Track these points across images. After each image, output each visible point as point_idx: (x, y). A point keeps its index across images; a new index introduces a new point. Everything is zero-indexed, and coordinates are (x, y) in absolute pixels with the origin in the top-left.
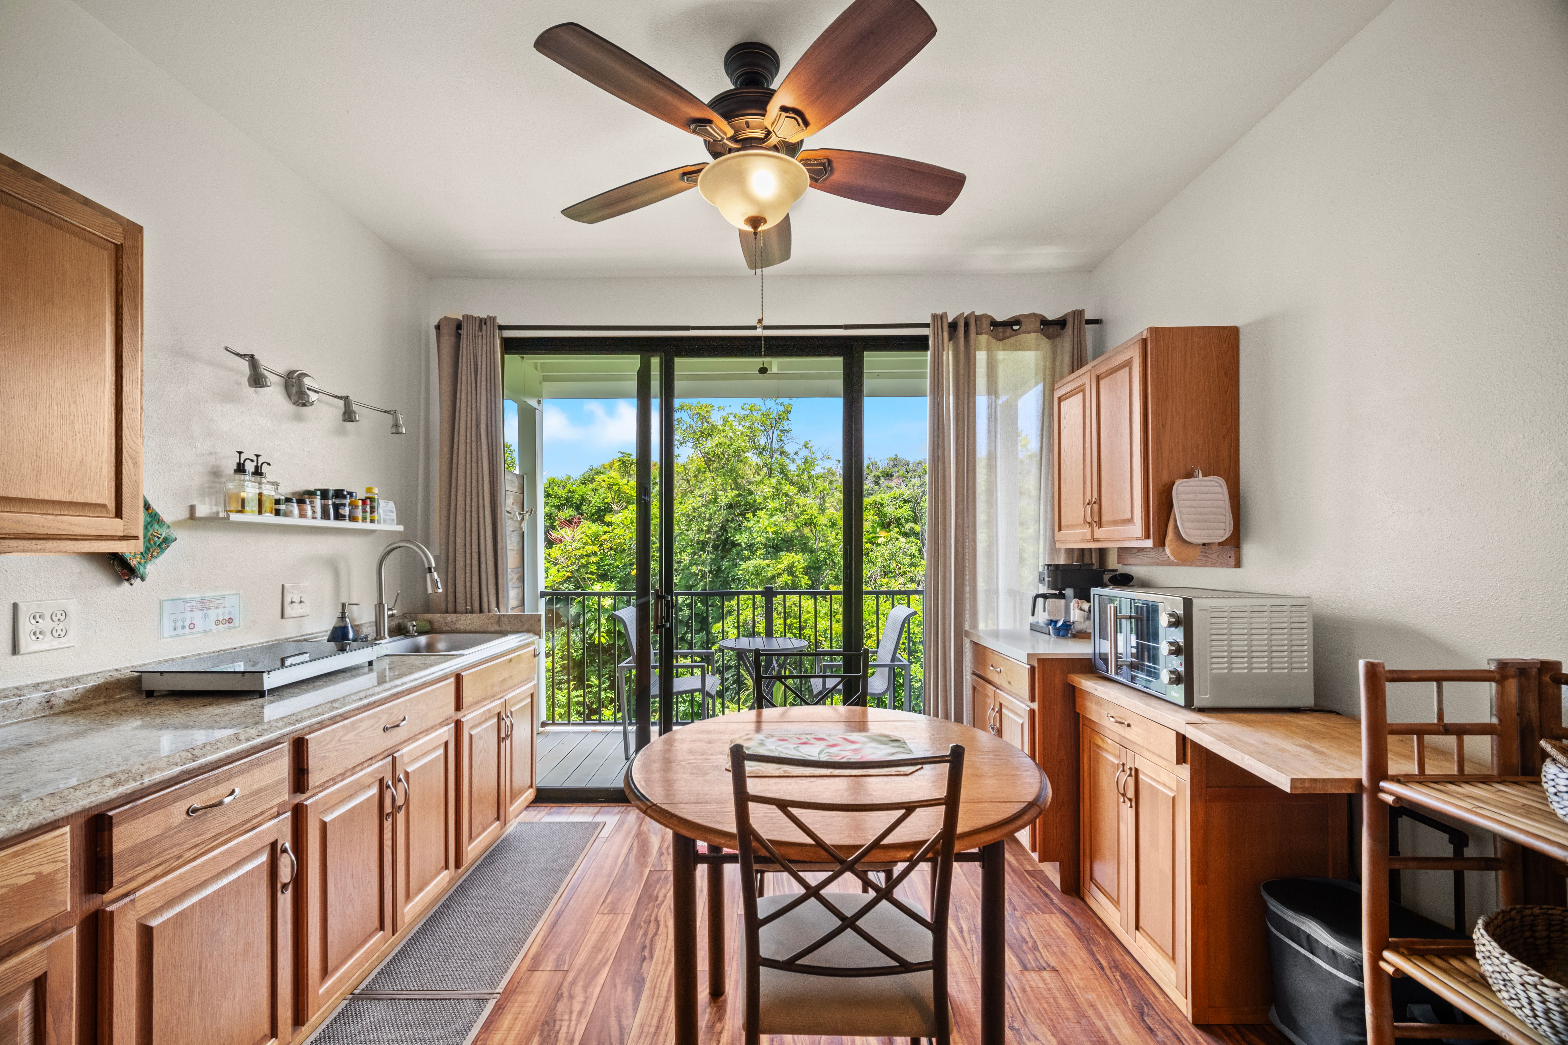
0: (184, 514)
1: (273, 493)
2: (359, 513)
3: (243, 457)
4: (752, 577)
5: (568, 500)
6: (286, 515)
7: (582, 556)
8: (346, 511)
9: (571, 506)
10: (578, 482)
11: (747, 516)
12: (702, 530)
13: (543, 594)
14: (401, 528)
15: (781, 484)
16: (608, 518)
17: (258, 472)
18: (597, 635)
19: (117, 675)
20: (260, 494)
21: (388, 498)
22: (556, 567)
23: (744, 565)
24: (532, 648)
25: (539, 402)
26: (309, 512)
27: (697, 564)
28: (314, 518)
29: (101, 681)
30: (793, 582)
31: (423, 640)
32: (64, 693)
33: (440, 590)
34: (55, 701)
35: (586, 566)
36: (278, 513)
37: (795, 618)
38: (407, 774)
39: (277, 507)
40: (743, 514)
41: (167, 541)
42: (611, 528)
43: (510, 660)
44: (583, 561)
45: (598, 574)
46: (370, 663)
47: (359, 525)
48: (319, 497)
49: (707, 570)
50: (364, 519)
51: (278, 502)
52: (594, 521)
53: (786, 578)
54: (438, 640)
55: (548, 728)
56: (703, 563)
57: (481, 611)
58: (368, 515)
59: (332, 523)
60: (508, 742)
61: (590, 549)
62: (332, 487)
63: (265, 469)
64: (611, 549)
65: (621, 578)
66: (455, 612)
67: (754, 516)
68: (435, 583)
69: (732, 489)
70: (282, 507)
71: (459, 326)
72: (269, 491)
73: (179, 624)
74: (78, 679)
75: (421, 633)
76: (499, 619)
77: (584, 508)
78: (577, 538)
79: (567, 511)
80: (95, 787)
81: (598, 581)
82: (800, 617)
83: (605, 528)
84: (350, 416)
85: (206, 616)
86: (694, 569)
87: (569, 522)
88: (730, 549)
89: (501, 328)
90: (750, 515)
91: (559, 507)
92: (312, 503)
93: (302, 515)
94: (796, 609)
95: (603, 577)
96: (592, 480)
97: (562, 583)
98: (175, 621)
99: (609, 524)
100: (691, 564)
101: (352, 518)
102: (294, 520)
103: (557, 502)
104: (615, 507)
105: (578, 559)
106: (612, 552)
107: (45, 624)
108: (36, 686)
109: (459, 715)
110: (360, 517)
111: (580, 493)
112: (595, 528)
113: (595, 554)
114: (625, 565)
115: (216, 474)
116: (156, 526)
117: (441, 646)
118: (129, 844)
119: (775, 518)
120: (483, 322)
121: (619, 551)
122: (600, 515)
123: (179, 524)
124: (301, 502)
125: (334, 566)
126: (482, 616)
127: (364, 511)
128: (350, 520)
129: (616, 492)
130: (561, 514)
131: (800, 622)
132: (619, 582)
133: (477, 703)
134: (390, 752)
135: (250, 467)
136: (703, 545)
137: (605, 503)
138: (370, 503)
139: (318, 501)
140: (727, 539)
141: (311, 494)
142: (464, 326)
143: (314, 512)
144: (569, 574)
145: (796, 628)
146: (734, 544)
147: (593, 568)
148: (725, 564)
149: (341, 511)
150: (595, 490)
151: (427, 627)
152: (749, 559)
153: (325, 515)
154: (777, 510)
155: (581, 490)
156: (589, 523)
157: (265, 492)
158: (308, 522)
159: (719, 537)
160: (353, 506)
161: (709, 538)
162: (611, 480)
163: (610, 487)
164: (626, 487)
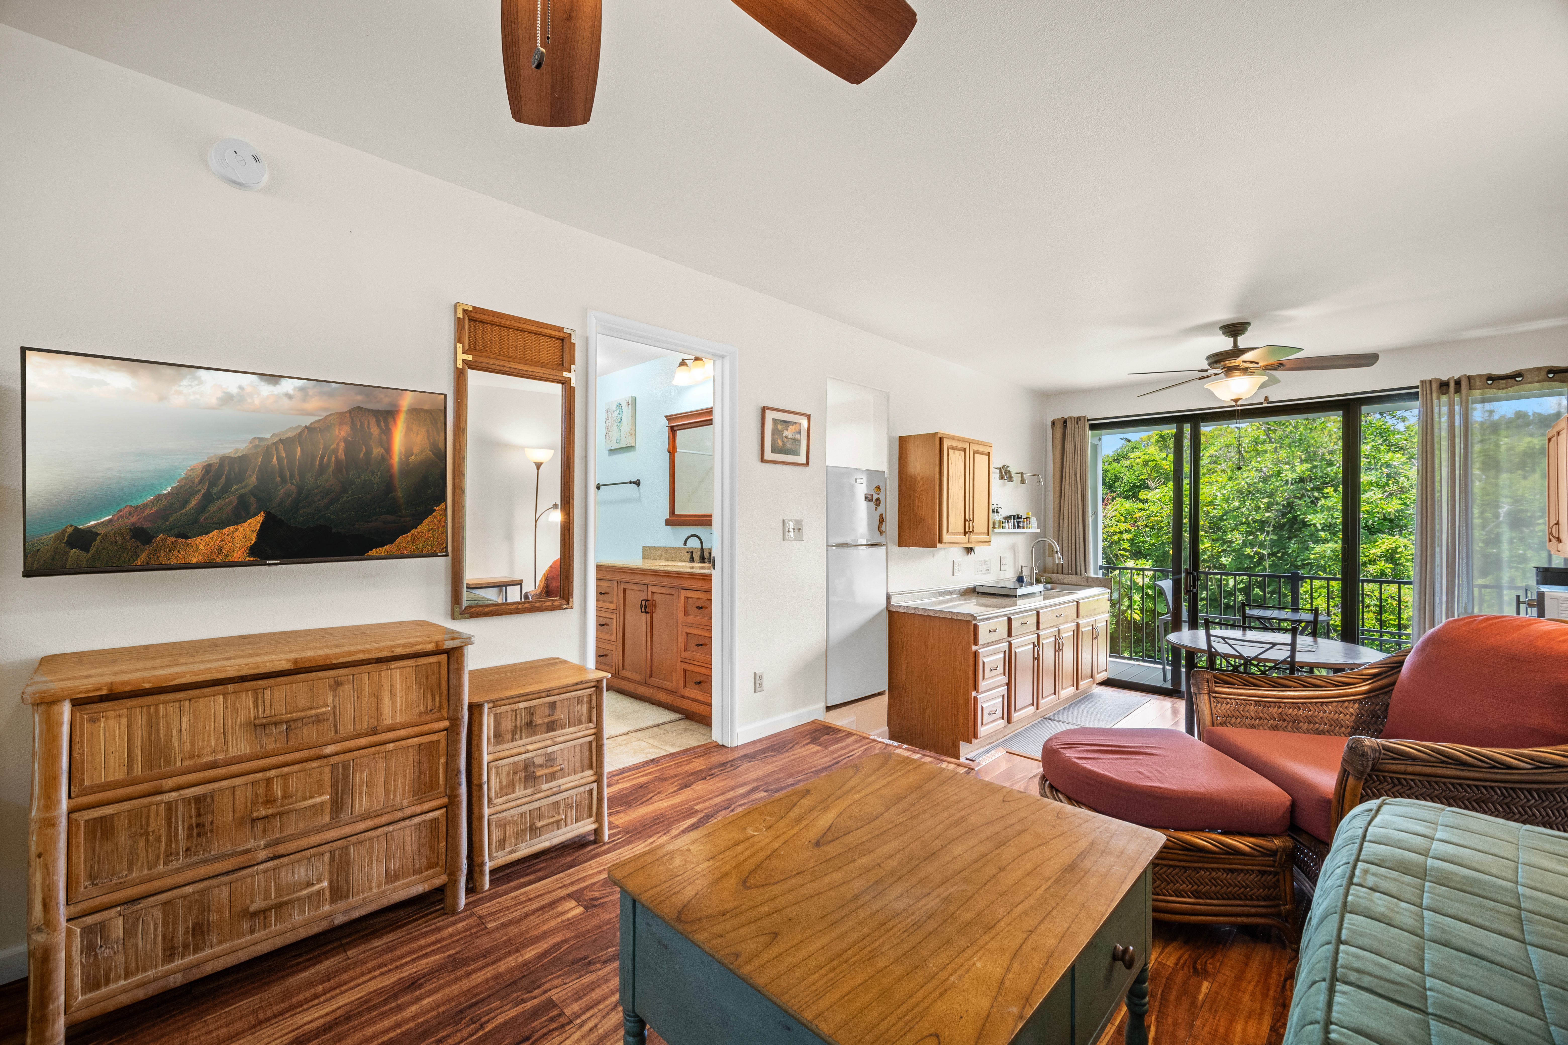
2: (1025, 525)
4: (1330, 563)
7: (1114, 533)
8: (1021, 525)
10: (1111, 460)
11: (1326, 491)
12: (1259, 508)
14: (1039, 531)
15: (1378, 450)
16: (1143, 495)
17: (997, 511)
18: (1129, 611)
20: (998, 520)
21: (1034, 517)
23: (1318, 549)
27: (1252, 545)
28: (1011, 528)
30: (1393, 570)
35: (1118, 542)
36: (1003, 529)
37: (1392, 613)
38: (1062, 637)
40: (1318, 489)
42: (1146, 506)
43: (1097, 600)
44: (1116, 538)
45: (1130, 551)
46: (1040, 592)
47: (1025, 530)
48: (1013, 519)
49: (1265, 552)
50: (1027, 528)
52: (1127, 498)
53: (1382, 565)
56: (1261, 545)
57: (1082, 576)
59: (1017, 530)
61: (1123, 526)
62: (1016, 514)
63: (999, 510)
64: (1146, 526)
65: (1158, 556)
66: (1064, 575)
68: (1059, 558)
69: (1302, 461)
71: (1065, 421)
76: (1088, 579)
77: (1119, 485)
78: (1110, 515)
81: (1132, 558)
82: (1399, 613)
83: (1140, 506)
84: (1023, 482)
85: (983, 568)
86: (1248, 551)
88: (1300, 530)
89: (1089, 420)
93: (1008, 527)
94: (1395, 603)
95: (1138, 554)
96: (1126, 458)
99: (1145, 501)
100: (1245, 544)
101: (1023, 527)
102: (1006, 530)
104: (1151, 484)
105: (1111, 536)
106: (1147, 529)
109: (1078, 620)
110: (1025, 527)
111: (1113, 471)
112: (1128, 505)
113: (1128, 531)
114: (1163, 542)
120: (1079, 419)
121: (1156, 528)
122: (1133, 492)
125: (1013, 549)
126: (1078, 577)
127: (1027, 524)
129: (1152, 468)
131: (1400, 618)
132: (1156, 561)
133: (1085, 617)
134: (1057, 626)
135: (995, 510)
136: (1263, 523)
137: (1141, 480)
138: (1028, 519)
139: (1012, 521)
140: (1295, 517)
141: (1010, 517)
142: (1068, 422)
143: (1011, 526)
145: (1393, 625)
146: (1305, 524)
147: (1126, 545)
148: (1293, 545)
149: (1019, 524)
150: (1130, 467)
151: (1049, 580)
152: (1326, 541)
153: (1014, 528)
154: (1372, 484)
156: (1123, 500)
158: (1009, 530)
159: (1284, 515)
160: (1023, 522)
161: (1269, 517)
162: (1147, 457)
163: (1146, 464)
164: (1164, 462)
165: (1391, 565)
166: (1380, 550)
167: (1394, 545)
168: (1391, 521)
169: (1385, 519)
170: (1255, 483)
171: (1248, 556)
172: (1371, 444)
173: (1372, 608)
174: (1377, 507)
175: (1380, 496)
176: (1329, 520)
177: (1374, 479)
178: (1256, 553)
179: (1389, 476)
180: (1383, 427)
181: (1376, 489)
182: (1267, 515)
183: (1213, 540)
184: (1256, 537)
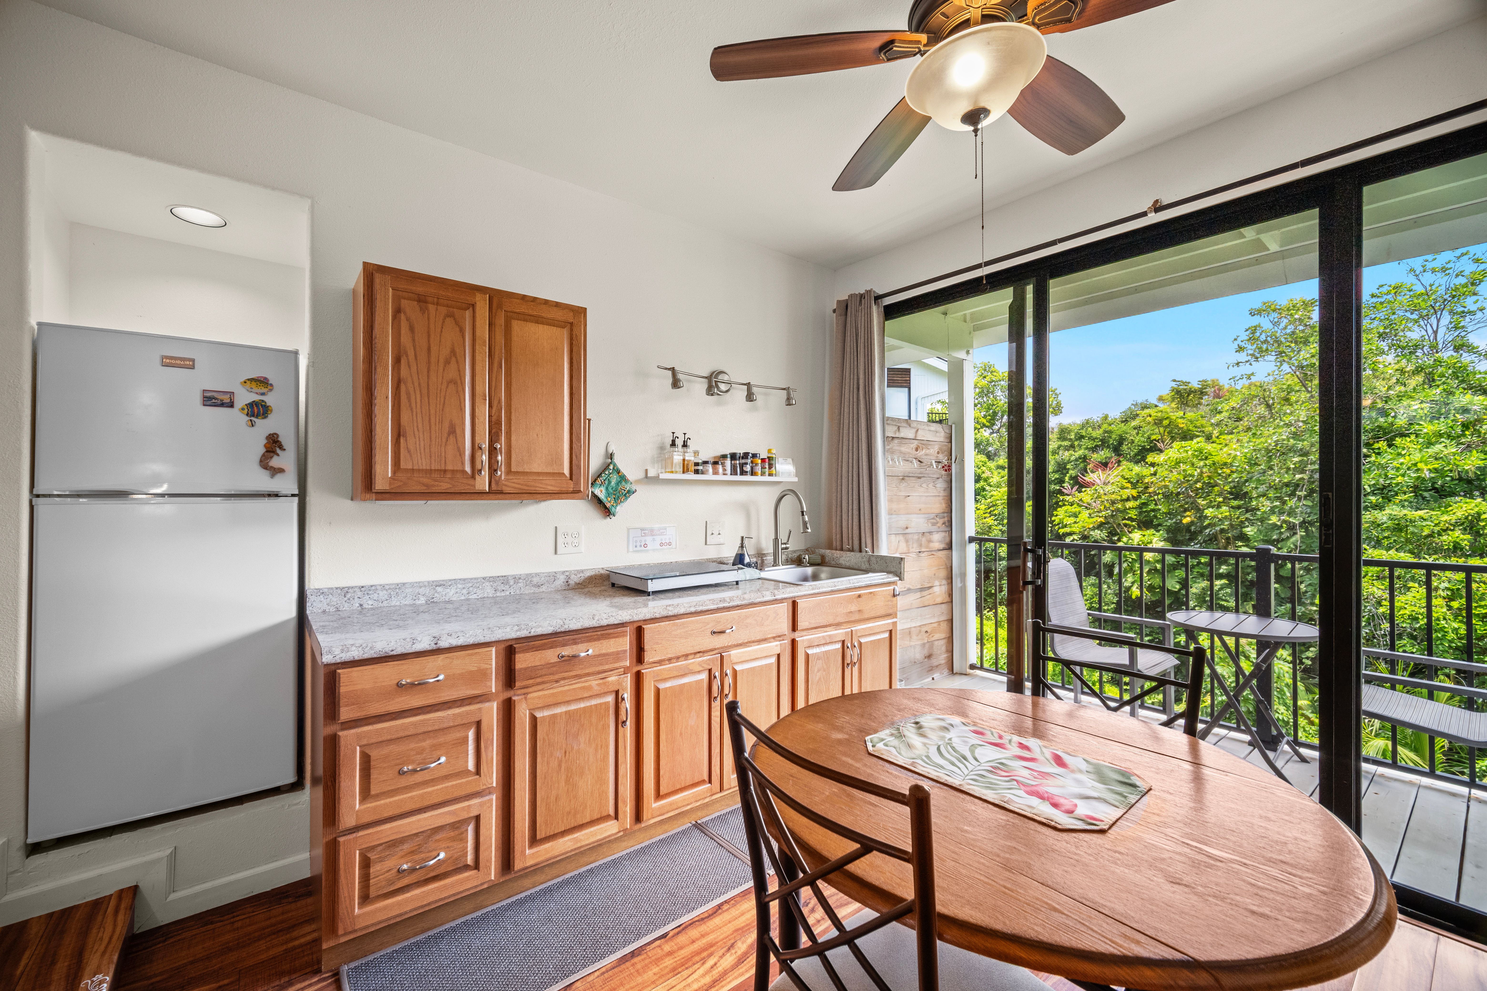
0: (642, 475)
1: (692, 458)
2: (758, 469)
3: (675, 435)
5: (1103, 441)
6: (703, 473)
7: (1117, 501)
8: (748, 468)
9: (1108, 447)
10: (1117, 421)
13: (972, 540)
14: (798, 478)
16: (1150, 459)
17: (685, 445)
19: (602, 572)
20: (684, 460)
21: (785, 457)
22: (1088, 511)
24: (892, 588)
25: (968, 352)
26: (721, 470)
28: (724, 474)
29: (593, 573)
31: (809, 570)
32: (575, 579)
33: (809, 530)
34: (571, 582)
35: (1123, 511)
36: (697, 472)
38: (735, 673)
39: (696, 468)
41: (630, 493)
42: (1153, 469)
43: (859, 596)
44: (1120, 506)
45: (1138, 521)
46: (737, 583)
47: (758, 478)
48: (729, 459)
50: (763, 474)
51: (697, 464)
52: (1137, 462)
54: (822, 572)
55: (978, 672)
56: (1291, 513)
57: (860, 551)
58: (767, 470)
59: (739, 478)
60: (856, 669)
61: (1129, 493)
62: (741, 451)
63: (689, 442)
64: (1156, 491)
65: (1169, 526)
66: (842, 549)
67: (1390, 446)
70: (700, 468)
71: (847, 306)
72: (690, 457)
73: (638, 544)
74: (582, 571)
75: (812, 564)
76: (872, 559)
77: (1124, 447)
78: (1112, 481)
79: (1102, 453)
80: (508, 630)
81: (1139, 528)
83: (1149, 470)
84: (750, 398)
85: (654, 540)
86: (1274, 519)
87: (1104, 465)
89: (877, 298)
90: (1382, 445)
91: (1094, 449)
92: (723, 464)
93: (715, 473)
95: (1146, 523)
96: (1135, 417)
97: (1094, 529)
98: (636, 542)
99: (1153, 465)
100: (1272, 511)
101: (753, 473)
102: (710, 476)
103: (1091, 444)
104: (1160, 445)
105: (1113, 504)
106: (1157, 495)
107: (569, 539)
108: (563, 572)
109: (793, 636)
110: (760, 472)
111: (1119, 432)
112: (1137, 469)
113: (1135, 498)
114: (1174, 510)
115: (662, 448)
116: (623, 483)
117: (823, 576)
118: (524, 666)
119: (1438, 447)
120: (864, 296)
122: (1143, 455)
123: (638, 482)
124: (715, 463)
125: (747, 509)
126: (861, 555)
127: (763, 468)
128: (752, 475)
129: (1166, 427)
130: (1095, 456)
133: (810, 629)
134: (720, 651)
135: (679, 442)
137: (1151, 442)
138: (769, 462)
139: (728, 462)
141: (724, 457)
142: (850, 304)
143: (725, 470)
144: (1102, 520)
147: (1133, 514)
149: (745, 469)
150: (1138, 428)
151: (819, 560)
153: (734, 472)
154: (1441, 436)
155: (1118, 429)
156: (1131, 465)
157: (687, 458)
158: (720, 477)
160: (754, 465)
161: (1302, 479)
162: (1159, 414)
163: (1158, 422)
164: (1180, 421)
165: (1469, 537)
166: (1455, 517)
167: (1476, 509)
168: (1469, 482)
169: (1460, 479)
170: (1284, 440)
171: (1274, 525)
172: (1441, 388)
173: (1440, 592)
174: (1449, 464)
175: (1454, 450)
176: (1381, 481)
177: (1443, 428)
178: (1284, 521)
179: (1465, 426)
180: (1458, 365)
181: (1448, 442)
182: (1298, 476)
183: (1232, 507)
184: (1284, 503)
